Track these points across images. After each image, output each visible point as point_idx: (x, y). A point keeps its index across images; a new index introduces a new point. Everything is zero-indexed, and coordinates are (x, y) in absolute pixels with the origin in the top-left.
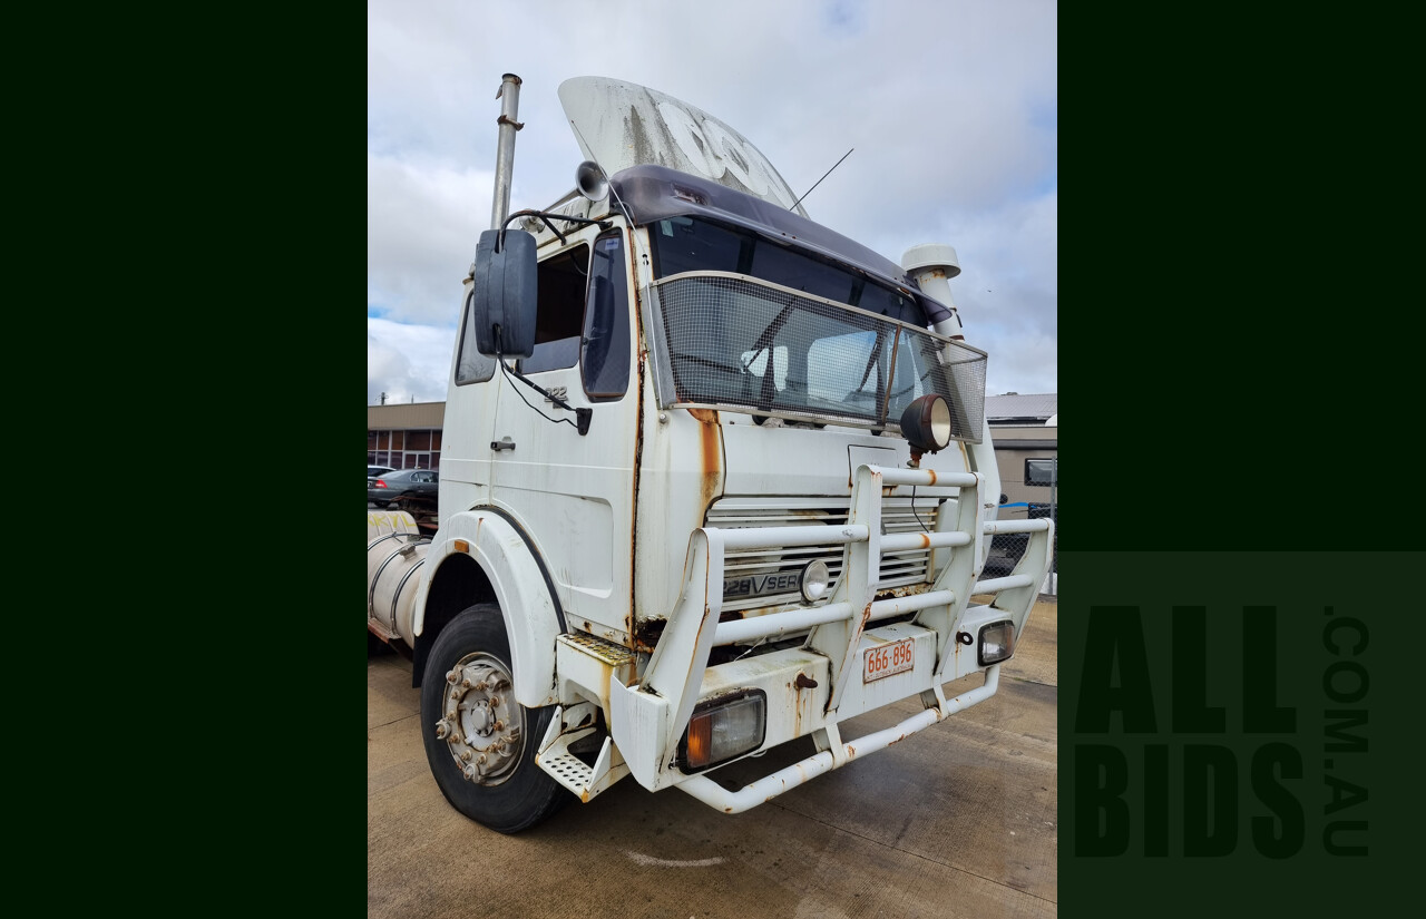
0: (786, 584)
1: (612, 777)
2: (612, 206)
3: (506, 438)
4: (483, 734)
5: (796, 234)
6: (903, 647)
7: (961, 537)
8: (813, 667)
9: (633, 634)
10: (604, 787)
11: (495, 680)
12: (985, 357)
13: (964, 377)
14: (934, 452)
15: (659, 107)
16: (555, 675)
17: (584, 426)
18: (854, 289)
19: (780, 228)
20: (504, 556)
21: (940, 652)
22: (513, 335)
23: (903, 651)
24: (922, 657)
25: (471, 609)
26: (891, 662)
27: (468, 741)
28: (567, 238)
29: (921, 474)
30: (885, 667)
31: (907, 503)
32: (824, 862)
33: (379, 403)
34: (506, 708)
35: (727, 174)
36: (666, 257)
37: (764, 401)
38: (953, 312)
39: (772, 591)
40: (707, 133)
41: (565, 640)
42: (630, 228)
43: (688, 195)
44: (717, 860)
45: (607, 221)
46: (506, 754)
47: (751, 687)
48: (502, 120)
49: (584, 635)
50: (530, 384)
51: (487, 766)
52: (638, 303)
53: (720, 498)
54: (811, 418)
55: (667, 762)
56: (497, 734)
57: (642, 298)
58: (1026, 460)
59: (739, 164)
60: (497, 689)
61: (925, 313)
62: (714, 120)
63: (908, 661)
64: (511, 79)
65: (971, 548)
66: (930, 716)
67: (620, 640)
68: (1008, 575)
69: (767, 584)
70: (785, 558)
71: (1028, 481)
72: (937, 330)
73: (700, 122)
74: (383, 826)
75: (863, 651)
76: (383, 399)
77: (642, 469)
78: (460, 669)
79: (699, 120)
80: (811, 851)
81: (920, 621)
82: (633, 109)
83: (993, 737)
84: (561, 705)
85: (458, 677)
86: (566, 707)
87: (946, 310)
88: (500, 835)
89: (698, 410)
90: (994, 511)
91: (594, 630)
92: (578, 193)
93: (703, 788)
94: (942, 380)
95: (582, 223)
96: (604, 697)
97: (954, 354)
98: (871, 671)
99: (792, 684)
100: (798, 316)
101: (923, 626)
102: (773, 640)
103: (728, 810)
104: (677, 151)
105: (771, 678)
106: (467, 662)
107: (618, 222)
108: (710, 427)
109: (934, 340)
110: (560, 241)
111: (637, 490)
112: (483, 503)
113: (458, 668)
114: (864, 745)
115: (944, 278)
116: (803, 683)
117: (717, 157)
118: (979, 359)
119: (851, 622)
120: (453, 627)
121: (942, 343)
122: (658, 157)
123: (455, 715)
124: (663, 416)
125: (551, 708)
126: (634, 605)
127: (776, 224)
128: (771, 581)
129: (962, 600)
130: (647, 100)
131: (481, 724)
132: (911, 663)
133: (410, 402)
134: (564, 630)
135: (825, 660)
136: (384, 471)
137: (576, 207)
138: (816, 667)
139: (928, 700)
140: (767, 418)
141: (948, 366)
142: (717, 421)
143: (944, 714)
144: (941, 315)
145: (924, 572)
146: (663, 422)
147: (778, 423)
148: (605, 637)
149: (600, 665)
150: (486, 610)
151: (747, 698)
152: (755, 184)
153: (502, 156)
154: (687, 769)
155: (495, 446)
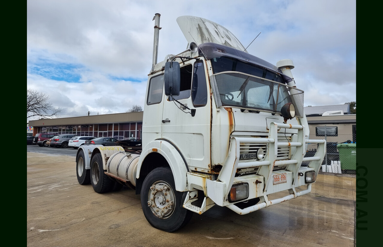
0: (251, 157)
1: (207, 208)
2: (199, 54)
3: (166, 119)
4: (162, 204)
5: (249, 59)
6: (283, 175)
7: (299, 144)
8: (260, 178)
9: (211, 169)
10: (205, 211)
11: (166, 188)
12: (303, 92)
13: (297, 98)
14: (291, 119)
15: (205, 23)
16: (187, 183)
17: (193, 114)
18: (264, 74)
19: (245, 58)
20: (170, 151)
21: (294, 178)
22: (175, 90)
23: (284, 177)
24: (289, 178)
25: (157, 169)
26: (280, 179)
27: (157, 207)
28: (185, 63)
29: (288, 125)
30: (279, 181)
31: (284, 135)
32: (263, 238)
33: (88, 115)
34: (169, 196)
35: (226, 42)
36: (216, 68)
37: (244, 106)
38: (293, 79)
39: (247, 158)
40: (219, 30)
41: (190, 173)
42: (206, 60)
43: (219, 50)
44: (232, 238)
45: (198, 58)
46: (170, 209)
47: (245, 182)
48: (155, 27)
49: (195, 172)
50: (179, 103)
51: (164, 213)
52: (209, 80)
53: (233, 132)
54: (256, 110)
55: (226, 199)
56: (167, 203)
57: (210, 79)
58: (316, 127)
59: (228, 38)
60: (166, 190)
61: (284, 80)
62: (219, 25)
63: (285, 179)
64: (158, 15)
65: (302, 147)
66: (292, 196)
67: (206, 171)
68: (313, 156)
69: (246, 156)
70: (250, 149)
71: (317, 135)
72: (288, 84)
73: (216, 27)
74: (134, 231)
75: (273, 175)
76: (89, 114)
77: (212, 124)
78: (154, 186)
79: (216, 26)
80: (258, 236)
81: (288, 169)
82: (199, 25)
83: (310, 211)
84: (189, 191)
85: (154, 188)
86: (190, 192)
87: (291, 79)
88: (168, 233)
89: (227, 108)
90: (308, 137)
91: (198, 170)
92: (189, 50)
93: (234, 208)
94: (290, 99)
95: (190, 59)
96: (204, 186)
97: (294, 91)
98: (275, 181)
99: (255, 182)
100: (250, 82)
101: (288, 171)
102: (247, 173)
103: (241, 213)
104: (212, 37)
105: (249, 180)
106: (155, 184)
107: (202, 58)
108: (230, 112)
109: (287, 87)
110: (183, 63)
111: (211, 130)
112: (159, 138)
113: (153, 185)
114: (275, 201)
115: (290, 69)
116: (257, 182)
117: (223, 37)
118: (302, 93)
119: (270, 166)
120: (151, 174)
121: (290, 88)
122: (207, 39)
123: (153, 199)
124: (218, 110)
125: (186, 192)
126: (211, 161)
127: (243, 57)
128: (247, 155)
129: (300, 163)
130: (202, 22)
131: (161, 201)
132: (286, 180)
133: (97, 115)
134: (188, 171)
135: (263, 177)
136: (93, 138)
137: (188, 54)
138: (261, 179)
139: (291, 191)
140: (245, 110)
141: (292, 95)
142: (232, 111)
143: (296, 196)
144: (289, 80)
145: (288, 156)
146: (218, 111)
147: (247, 112)
148: (202, 171)
149: (202, 178)
150: (161, 168)
151: (244, 184)
152: (234, 45)
153: (156, 37)
154: (230, 201)
155: (164, 122)
